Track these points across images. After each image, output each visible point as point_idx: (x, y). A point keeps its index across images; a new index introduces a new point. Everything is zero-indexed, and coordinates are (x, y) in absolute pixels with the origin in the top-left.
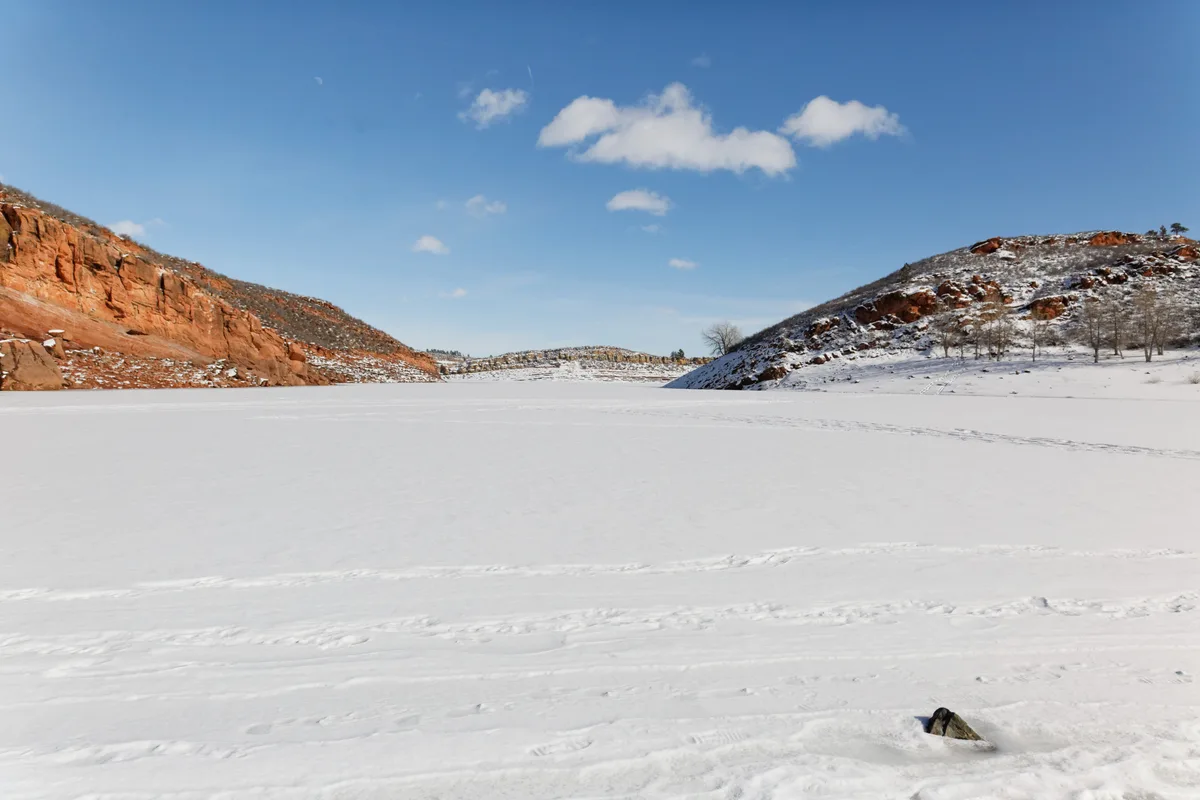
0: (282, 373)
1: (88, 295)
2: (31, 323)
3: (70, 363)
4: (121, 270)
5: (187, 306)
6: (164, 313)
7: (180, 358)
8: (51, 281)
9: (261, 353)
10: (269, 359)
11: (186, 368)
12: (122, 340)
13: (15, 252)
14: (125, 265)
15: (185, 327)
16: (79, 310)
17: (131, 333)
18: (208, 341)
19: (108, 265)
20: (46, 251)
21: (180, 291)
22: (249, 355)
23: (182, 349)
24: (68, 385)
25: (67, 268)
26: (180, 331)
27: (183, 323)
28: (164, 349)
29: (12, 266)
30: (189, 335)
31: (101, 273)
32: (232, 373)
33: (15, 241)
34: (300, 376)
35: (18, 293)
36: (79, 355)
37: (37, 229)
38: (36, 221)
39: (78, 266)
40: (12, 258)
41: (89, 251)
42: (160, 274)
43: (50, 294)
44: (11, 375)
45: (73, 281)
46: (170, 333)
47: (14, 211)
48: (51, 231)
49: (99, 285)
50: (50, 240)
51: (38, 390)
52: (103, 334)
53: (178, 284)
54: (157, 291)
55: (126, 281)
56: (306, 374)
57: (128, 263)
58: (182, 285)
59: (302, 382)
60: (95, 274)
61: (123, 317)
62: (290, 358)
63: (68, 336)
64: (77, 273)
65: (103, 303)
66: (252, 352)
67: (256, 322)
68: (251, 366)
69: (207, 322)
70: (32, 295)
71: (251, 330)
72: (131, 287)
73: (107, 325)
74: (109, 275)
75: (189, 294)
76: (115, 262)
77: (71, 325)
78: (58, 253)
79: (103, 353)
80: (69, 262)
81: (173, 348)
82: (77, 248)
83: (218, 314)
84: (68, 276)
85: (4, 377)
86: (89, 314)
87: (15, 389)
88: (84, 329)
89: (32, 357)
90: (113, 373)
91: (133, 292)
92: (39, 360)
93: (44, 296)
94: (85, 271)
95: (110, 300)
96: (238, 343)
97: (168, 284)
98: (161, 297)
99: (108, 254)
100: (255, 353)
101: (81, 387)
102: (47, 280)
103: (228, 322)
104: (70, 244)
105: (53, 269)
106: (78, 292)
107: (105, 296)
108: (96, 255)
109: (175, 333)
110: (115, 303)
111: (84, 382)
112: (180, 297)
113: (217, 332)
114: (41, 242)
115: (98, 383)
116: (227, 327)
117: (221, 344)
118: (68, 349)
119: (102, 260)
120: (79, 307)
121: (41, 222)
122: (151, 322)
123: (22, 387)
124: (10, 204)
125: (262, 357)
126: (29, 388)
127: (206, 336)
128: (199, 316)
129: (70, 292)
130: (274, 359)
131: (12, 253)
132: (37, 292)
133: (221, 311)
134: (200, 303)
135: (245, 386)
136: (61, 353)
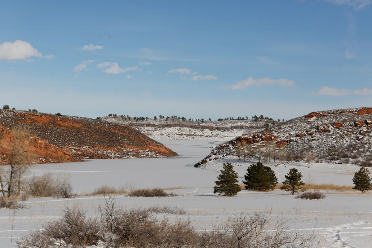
0: (61, 159)
2: (3, 151)
5: (37, 145)
6: (31, 147)
7: (32, 157)
10: (57, 156)
15: (36, 149)
18: (42, 152)
20: (8, 137)
22: (52, 155)
23: (34, 155)
26: (35, 151)
28: (30, 155)
30: (37, 151)
32: (44, 160)
34: (69, 160)
35: (3, 145)
36: (10, 158)
39: (14, 139)
42: (31, 138)
43: (9, 145)
54: (30, 142)
57: (24, 137)
61: (22, 148)
62: (66, 155)
63: (9, 154)
66: (53, 155)
68: (52, 158)
69: (42, 147)
70: (5, 145)
72: (24, 142)
75: (38, 142)
81: (32, 155)
84: (12, 141)
93: (7, 145)
96: (49, 152)
100: (54, 154)
102: (8, 142)
103: (47, 147)
104: (13, 135)
109: (33, 151)
112: (35, 143)
113: (44, 150)
116: (47, 149)
117: (45, 153)
122: (28, 149)
128: (40, 146)
129: (12, 144)
130: (59, 156)
133: (46, 145)
134: (41, 143)
135: (46, 163)
136: (6, 158)
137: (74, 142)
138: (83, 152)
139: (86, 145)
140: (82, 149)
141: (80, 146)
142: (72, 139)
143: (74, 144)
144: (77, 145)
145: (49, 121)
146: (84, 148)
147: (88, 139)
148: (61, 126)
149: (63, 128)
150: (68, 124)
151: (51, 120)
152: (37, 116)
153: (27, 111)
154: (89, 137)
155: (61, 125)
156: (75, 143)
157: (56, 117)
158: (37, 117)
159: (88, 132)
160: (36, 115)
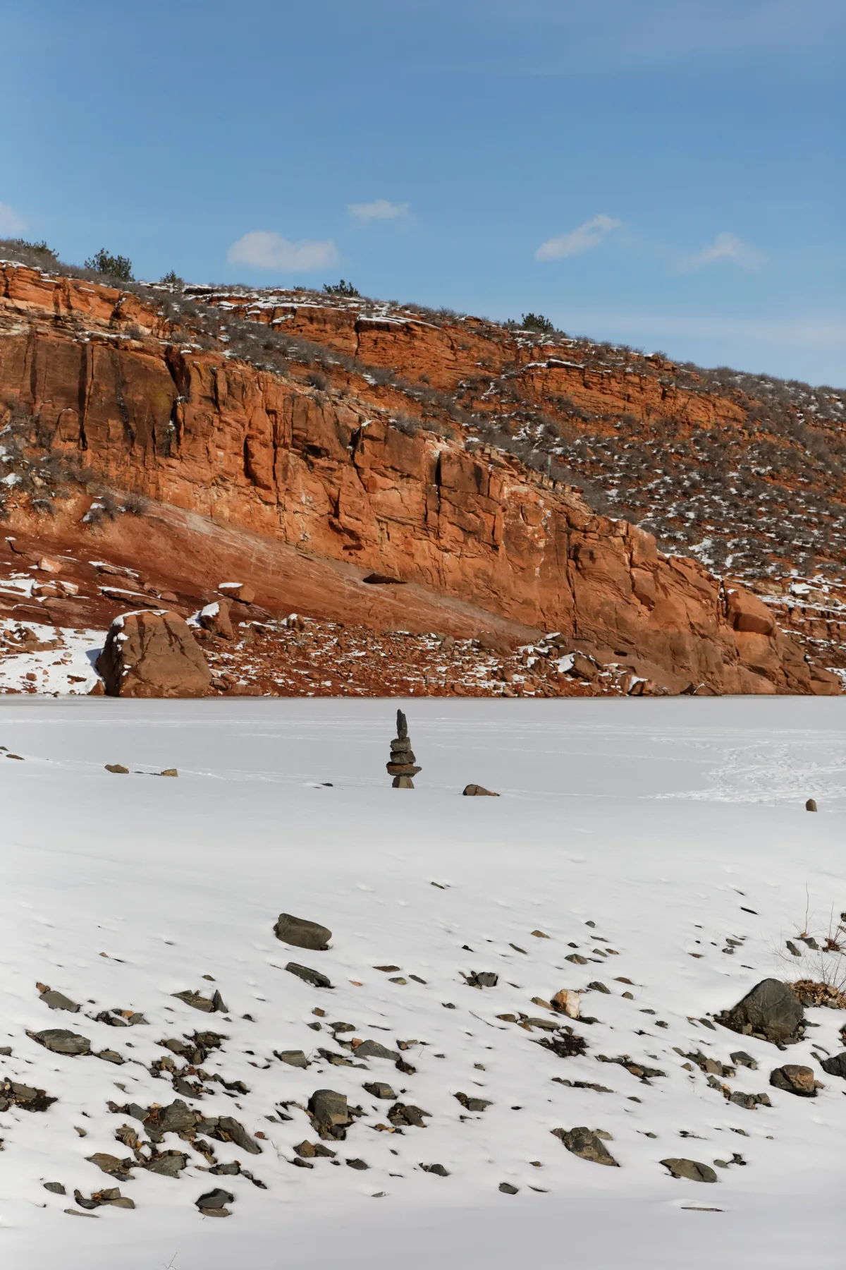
0: (703, 661)
1: (298, 508)
2: (193, 571)
3: (239, 646)
4: (358, 454)
5: (489, 521)
6: (438, 537)
7: (457, 633)
8: (236, 486)
9: (654, 618)
10: (672, 630)
11: (463, 653)
12: (354, 596)
13: (178, 436)
14: (367, 443)
15: (480, 563)
16: (279, 539)
17: (372, 580)
18: (533, 592)
19: (335, 447)
20: (227, 429)
21: (472, 488)
22: (620, 623)
23: (469, 611)
24: (225, 689)
25: (262, 456)
26: (471, 575)
27: (479, 555)
28: (430, 613)
29: (174, 462)
30: (489, 580)
31: (322, 462)
32: (565, 664)
33: (180, 416)
34: (762, 672)
35: (180, 511)
36: (258, 630)
37: (215, 389)
38: (214, 374)
39: (283, 452)
40: (173, 450)
41: (299, 423)
42: (436, 454)
43: (233, 511)
44: (134, 671)
45: (271, 482)
46: (449, 577)
47: (181, 359)
48: (238, 392)
49: (318, 487)
50: (234, 408)
51: (171, 697)
52: (321, 584)
53: (469, 471)
54: (427, 491)
55: (368, 473)
56: (775, 665)
57: (372, 438)
58: (478, 472)
59: (766, 684)
60: (311, 464)
61: (359, 547)
62: (736, 627)
63: (248, 595)
64: (279, 466)
65: (324, 522)
66: (631, 616)
67: (642, 546)
68: (624, 647)
69: (532, 548)
70: (203, 514)
71: (632, 564)
72: (375, 486)
73: (328, 567)
74: (335, 464)
75: (494, 491)
76: (349, 437)
77: (265, 570)
78: (247, 431)
79: (302, 627)
80: (265, 445)
81: (452, 610)
82: (280, 416)
83: (558, 530)
84: (263, 473)
85: (125, 673)
86: (297, 547)
87: (139, 695)
88: (286, 576)
89: (166, 640)
90: (307, 667)
91: (378, 496)
92: (176, 646)
93: (222, 513)
94: (293, 459)
95: (336, 515)
96: (598, 595)
97: (449, 473)
98: (432, 503)
99: (337, 423)
100: (639, 617)
101: (246, 693)
102: (228, 485)
103: (577, 548)
104: (269, 412)
105: (240, 461)
106: (279, 504)
107: (328, 508)
108: (311, 428)
109: (459, 576)
110: (344, 520)
111: (252, 682)
112: (472, 501)
113: (552, 571)
114: (220, 413)
115: (275, 686)
116: (576, 559)
117: (558, 598)
118: (245, 619)
119: (324, 436)
120: (280, 533)
121: (221, 375)
122: (412, 555)
123: (148, 691)
124: (177, 346)
125: (656, 627)
126: (158, 694)
127: (528, 580)
128: (513, 535)
129: (266, 503)
130: (686, 631)
131: (174, 438)
132: (212, 509)
133: (566, 523)
134: (521, 508)
135: (589, 693)
136: (228, 628)
137: (707, 542)
138: (801, 627)
139: (807, 571)
140: (787, 600)
141: (766, 578)
142: (682, 518)
143: (706, 561)
144: (736, 567)
145: (472, 373)
146: (799, 588)
147: (808, 522)
148: (577, 414)
149: (593, 430)
150: (628, 398)
151: (487, 368)
152: (379, 326)
153: (287, 294)
154: (813, 510)
155: (576, 402)
156: (718, 551)
157: (530, 337)
158: (374, 334)
159: (795, 470)
160: (363, 318)
